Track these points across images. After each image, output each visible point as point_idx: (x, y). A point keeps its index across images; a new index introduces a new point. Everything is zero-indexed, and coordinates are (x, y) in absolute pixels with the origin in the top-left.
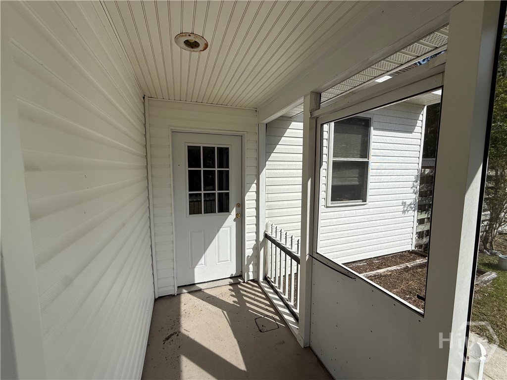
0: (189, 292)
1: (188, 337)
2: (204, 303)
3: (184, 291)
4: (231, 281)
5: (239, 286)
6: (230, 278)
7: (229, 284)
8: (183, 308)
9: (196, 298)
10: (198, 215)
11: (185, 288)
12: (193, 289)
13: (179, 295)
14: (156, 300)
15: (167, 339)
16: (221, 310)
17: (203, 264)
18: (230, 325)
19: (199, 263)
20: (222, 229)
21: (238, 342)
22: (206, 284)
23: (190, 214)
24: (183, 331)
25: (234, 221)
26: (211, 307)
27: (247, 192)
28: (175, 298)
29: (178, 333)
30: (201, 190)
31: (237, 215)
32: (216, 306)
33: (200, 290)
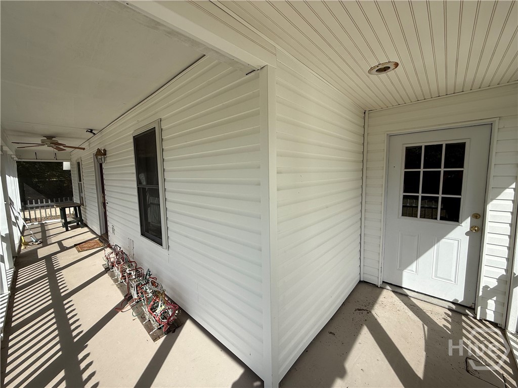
0: (394, 292)
1: (376, 320)
2: (406, 307)
3: (388, 287)
4: (454, 307)
5: (464, 318)
6: (453, 303)
7: (447, 307)
8: (381, 299)
9: (398, 299)
10: (411, 218)
11: (391, 286)
12: (398, 290)
13: (382, 288)
14: (360, 282)
15: (359, 310)
16: (421, 323)
17: (413, 271)
18: (425, 339)
19: (409, 268)
20: (443, 240)
21: (427, 357)
22: (416, 294)
23: (402, 215)
24: (373, 312)
25: (467, 234)
26: (411, 313)
27: (492, 200)
28: (378, 289)
29: (369, 312)
30: (418, 193)
31: (471, 227)
32: (418, 317)
33: (407, 296)
